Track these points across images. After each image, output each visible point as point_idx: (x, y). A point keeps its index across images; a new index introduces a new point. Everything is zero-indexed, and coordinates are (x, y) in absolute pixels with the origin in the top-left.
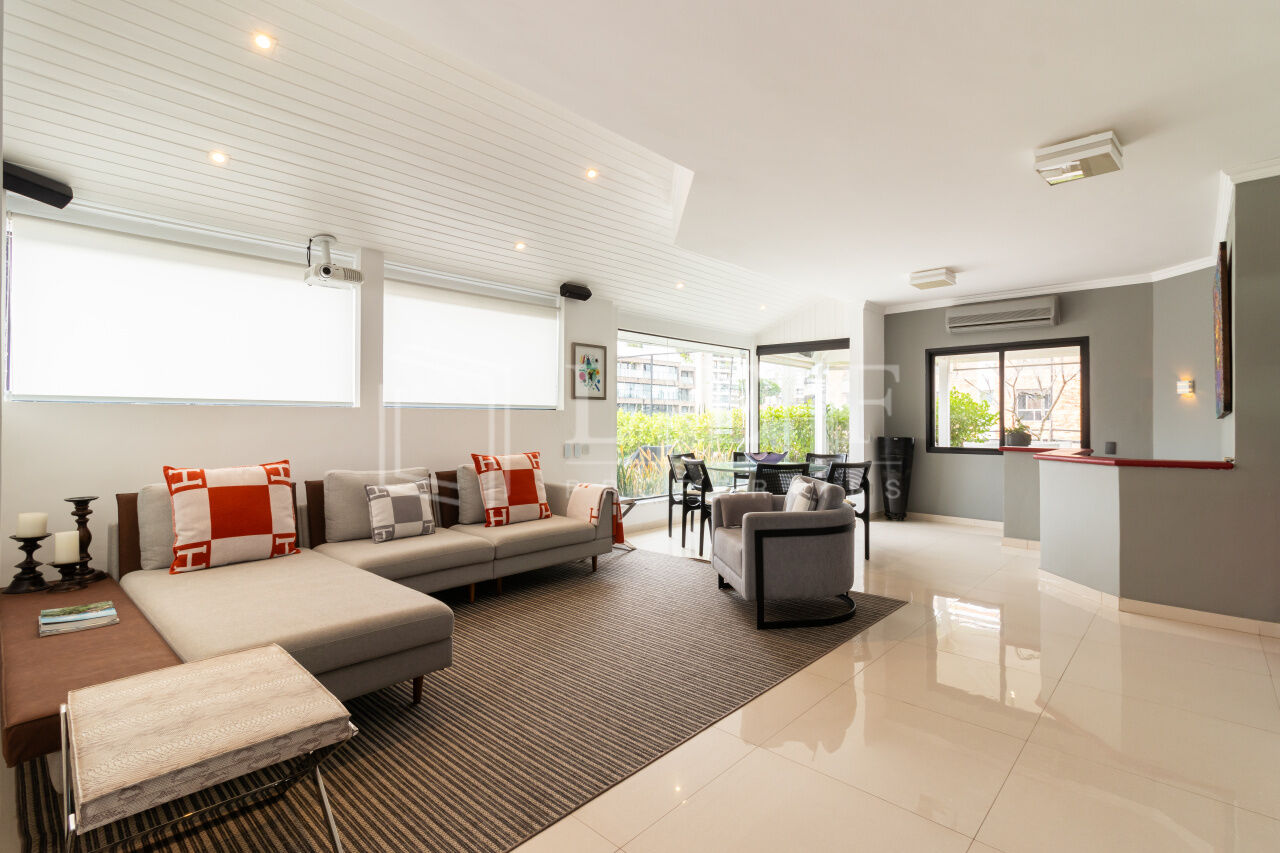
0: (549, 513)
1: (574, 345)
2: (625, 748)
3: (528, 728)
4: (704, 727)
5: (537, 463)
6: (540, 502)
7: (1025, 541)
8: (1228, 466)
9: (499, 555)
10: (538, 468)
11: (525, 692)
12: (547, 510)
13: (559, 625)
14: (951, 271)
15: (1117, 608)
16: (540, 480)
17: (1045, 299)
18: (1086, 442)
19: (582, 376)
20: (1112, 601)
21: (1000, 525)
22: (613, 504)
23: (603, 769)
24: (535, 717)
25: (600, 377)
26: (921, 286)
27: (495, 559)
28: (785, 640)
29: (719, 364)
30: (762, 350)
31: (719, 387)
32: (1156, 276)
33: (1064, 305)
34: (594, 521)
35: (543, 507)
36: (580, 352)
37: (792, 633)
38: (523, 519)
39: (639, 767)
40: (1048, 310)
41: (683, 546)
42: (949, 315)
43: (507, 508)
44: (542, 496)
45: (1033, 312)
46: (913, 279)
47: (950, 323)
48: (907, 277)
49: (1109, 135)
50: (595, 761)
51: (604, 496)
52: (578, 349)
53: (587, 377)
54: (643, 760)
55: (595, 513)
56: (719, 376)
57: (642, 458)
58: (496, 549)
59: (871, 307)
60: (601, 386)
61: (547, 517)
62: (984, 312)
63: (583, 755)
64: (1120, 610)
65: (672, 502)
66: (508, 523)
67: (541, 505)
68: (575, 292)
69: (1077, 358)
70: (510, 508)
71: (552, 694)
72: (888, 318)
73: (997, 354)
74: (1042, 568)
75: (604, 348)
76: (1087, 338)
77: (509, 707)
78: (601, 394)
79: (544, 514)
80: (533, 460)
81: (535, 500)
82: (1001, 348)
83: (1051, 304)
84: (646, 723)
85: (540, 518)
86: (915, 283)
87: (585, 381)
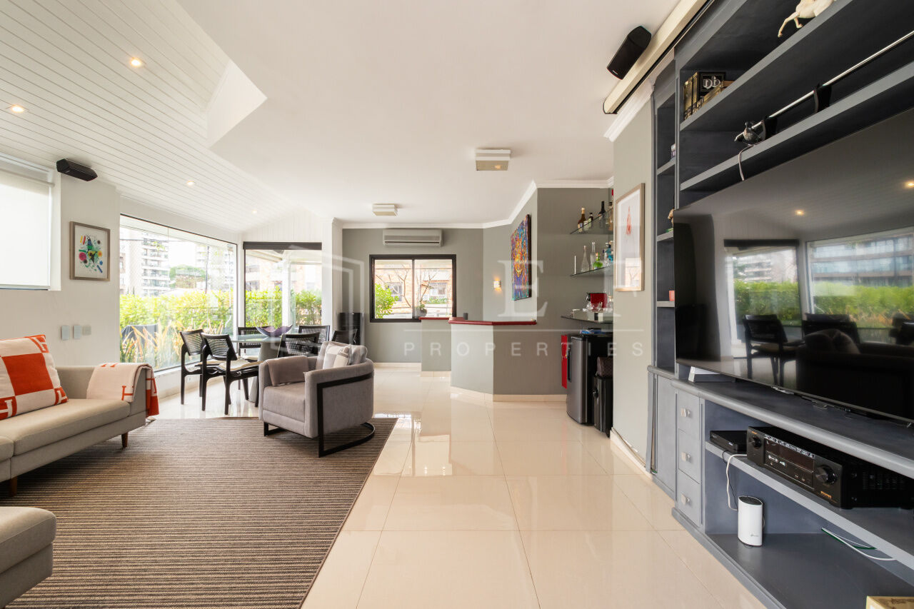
0: (65, 397)
1: (73, 225)
2: (289, 572)
3: (178, 597)
4: (337, 533)
5: (45, 346)
6: (55, 387)
7: (432, 372)
8: (534, 323)
9: (20, 450)
10: (47, 351)
11: (145, 570)
12: (63, 395)
13: (127, 503)
14: (397, 207)
15: (492, 399)
16: (51, 364)
17: (436, 231)
18: (454, 314)
19: (82, 256)
20: (490, 397)
21: (419, 365)
22: (147, 379)
23: (283, 595)
24: (178, 586)
25: (103, 258)
26: (377, 214)
27: (14, 456)
28: (344, 458)
29: (149, 252)
30: (247, 245)
31: (149, 272)
32: (485, 226)
33: (446, 235)
34: (127, 398)
35: (59, 392)
36: (80, 233)
37: (345, 453)
38: (33, 409)
39: (313, 580)
40: (438, 237)
41: (204, 409)
42: (385, 233)
43: (13, 398)
44: (56, 381)
45: (430, 238)
46: (374, 208)
47: (386, 239)
48: (370, 206)
49: (509, 152)
50: (271, 593)
51: (138, 374)
52: (78, 229)
53: (88, 258)
54: (312, 574)
55: (129, 390)
56: (149, 262)
57: (138, 337)
58: (15, 444)
59: (337, 222)
60: (104, 267)
61: (64, 401)
62: (412, 235)
63: (257, 593)
64: (494, 401)
65: (185, 373)
66: (14, 414)
67: (56, 390)
68: (74, 170)
69: (451, 266)
70: (19, 398)
71: (178, 561)
72: (345, 231)
73: (410, 261)
74: (453, 385)
75: (108, 231)
76: (455, 255)
77: (138, 590)
78: (103, 275)
79: (61, 399)
80: (41, 344)
81: (50, 386)
82: (413, 257)
83: (439, 234)
84: (290, 549)
85: (56, 404)
86: (376, 210)
87: (85, 262)
